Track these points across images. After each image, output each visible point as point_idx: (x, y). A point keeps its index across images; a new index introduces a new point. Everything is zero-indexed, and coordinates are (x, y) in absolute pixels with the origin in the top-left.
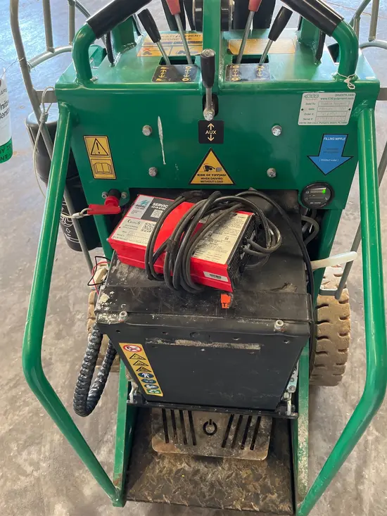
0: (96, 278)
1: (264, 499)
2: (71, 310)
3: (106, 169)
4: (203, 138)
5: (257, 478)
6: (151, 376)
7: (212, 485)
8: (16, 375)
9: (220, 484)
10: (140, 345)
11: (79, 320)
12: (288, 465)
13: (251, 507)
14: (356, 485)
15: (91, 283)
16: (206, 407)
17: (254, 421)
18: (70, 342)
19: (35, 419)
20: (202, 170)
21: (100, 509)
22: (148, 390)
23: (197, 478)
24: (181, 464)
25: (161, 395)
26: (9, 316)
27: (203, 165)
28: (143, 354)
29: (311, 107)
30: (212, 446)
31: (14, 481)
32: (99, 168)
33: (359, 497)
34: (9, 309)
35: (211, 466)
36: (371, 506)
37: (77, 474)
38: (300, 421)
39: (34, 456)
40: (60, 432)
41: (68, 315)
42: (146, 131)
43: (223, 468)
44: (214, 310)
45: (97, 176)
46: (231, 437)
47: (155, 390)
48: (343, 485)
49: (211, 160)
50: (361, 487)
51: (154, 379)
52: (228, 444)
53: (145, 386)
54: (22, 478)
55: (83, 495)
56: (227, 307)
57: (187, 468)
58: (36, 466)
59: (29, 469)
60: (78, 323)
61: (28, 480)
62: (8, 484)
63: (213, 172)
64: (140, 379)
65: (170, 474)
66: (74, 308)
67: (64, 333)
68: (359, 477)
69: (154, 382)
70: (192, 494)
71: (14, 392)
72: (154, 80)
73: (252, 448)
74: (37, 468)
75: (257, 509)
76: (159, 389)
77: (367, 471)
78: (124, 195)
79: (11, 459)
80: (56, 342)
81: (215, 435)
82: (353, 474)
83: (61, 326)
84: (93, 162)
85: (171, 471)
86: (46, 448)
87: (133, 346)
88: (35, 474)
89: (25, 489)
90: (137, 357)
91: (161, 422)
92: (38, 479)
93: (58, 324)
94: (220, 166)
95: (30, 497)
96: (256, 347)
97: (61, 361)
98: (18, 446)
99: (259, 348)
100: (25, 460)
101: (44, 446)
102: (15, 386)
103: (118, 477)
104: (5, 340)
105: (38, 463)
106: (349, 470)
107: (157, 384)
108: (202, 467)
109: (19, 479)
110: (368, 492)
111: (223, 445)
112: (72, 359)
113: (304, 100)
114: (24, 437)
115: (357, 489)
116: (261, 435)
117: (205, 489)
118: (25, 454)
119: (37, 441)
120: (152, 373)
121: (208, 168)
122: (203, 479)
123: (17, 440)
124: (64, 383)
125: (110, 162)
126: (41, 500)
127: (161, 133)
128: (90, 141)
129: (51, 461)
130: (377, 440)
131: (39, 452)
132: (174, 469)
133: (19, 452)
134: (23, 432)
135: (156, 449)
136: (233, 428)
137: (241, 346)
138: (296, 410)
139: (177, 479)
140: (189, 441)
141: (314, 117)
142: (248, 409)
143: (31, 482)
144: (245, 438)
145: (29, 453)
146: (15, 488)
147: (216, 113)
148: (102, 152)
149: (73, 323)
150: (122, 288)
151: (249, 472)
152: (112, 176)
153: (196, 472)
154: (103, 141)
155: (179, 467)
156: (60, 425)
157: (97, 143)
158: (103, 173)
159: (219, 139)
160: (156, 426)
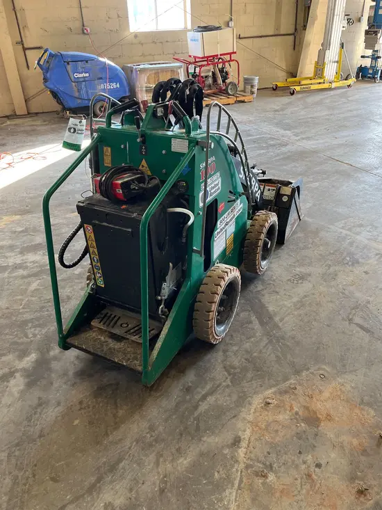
3: (109, 162)
4: (141, 153)
6: (98, 261)
7: (110, 349)
9: (114, 350)
14: (199, 401)
20: (141, 167)
22: (98, 280)
25: (103, 286)
27: (141, 165)
28: (93, 236)
29: (175, 143)
30: (120, 331)
31: (20, 338)
32: (107, 161)
33: (196, 407)
36: (200, 414)
38: (166, 323)
39: (37, 332)
40: (56, 326)
42: (122, 146)
43: (120, 344)
45: (105, 165)
46: (132, 331)
48: (190, 399)
49: (144, 163)
50: (200, 403)
51: (99, 264)
52: (129, 333)
53: (96, 273)
54: (25, 338)
57: (102, 339)
58: (35, 335)
59: (30, 336)
63: (145, 168)
64: (94, 263)
65: (93, 338)
68: (204, 398)
69: (99, 269)
71: (45, 304)
75: (125, 364)
76: (102, 278)
77: (210, 397)
79: (25, 329)
81: (125, 328)
82: (200, 396)
84: (105, 158)
86: (44, 331)
87: (89, 228)
88: (32, 339)
89: (23, 343)
90: (91, 239)
91: (102, 316)
92: (32, 341)
94: (147, 165)
95: (22, 347)
98: (32, 325)
100: (31, 332)
106: (199, 393)
107: (101, 271)
108: (110, 340)
109: (23, 338)
110: (203, 407)
111: (126, 332)
113: (172, 140)
114: (37, 323)
115: (198, 402)
117: (105, 349)
118: (33, 330)
119: (42, 326)
120: (98, 257)
121: (143, 166)
122: (107, 346)
123: (33, 323)
125: (110, 159)
126: (27, 349)
127: (127, 148)
128: (105, 148)
129: (43, 336)
130: (228, 386)
131: (40, 331)
140: (111, 326)
141: (176, 148)
143: (28, 341)
148: (108, 154)
152: (110, 166)
154: (109, 149)
156: (57, 323)
157: (107, 150)
159: (146, 154)
160: (99, 317)
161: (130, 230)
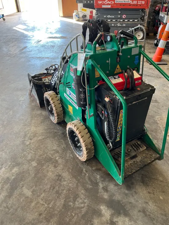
1: (153, 157)
2: (53, 158)
5: (147, 154)
6: (121, 127)
7: (140, 162)
8: (51, 185)
9: (141, 160)
11: (58, 159)
17: (136, 143)
18: (61, 166)
19: (70, 192)
21: (114, 198)
23: (136, 162)
25: (119, 140)
26: (30, 172)
29: (133, 51)
30: (133, 153)
31: (81, 212)
34: (28, 170)
35: (136, 158)
37: (99, 195)
39: (81, 201)
41: (53, 160)
43: (139, 157)
45: (96, 77)
46: (135, 149)
53: (117, 135)
54: (83, 209)
55: (105, 199)
57: (131, 162)
59: (82, 205)
60: (59, 160)
61: (85, 208)
62: (79, 215)
63: (118, 69)
66: (53, 157)
67: (57, 165)
69: (120, 131)
70: (138, 166)
71: (55, 190)
73: (141, 148)
74: (85, 203)
75: (153, 159)
76: (120, 135)
79: (73, 208)
80: (56, 169)
81: (132, 151)
83: (54, 164)
84: (96, 73)
88: (86, 205)
89: (87, 211)
90: (122, 117)
92: (88, 206)
93: (52, 164)
95: (90, 212)
97: (63, 172)
98: (72, 202)
100: (79, 204)
101: (81, 196)
102: (54, 188)
103: (119, 173)
104: (36, 179)
105: (84, 202)
108: (134, 160)
109: (82, 210)
111: (136, 151)
112: (66, 170)
114: (71, 199)
116: (140, 145)
117: (140, 163)
118: (76, 203)
119: (77, 197)
123: (70, 201)
124: (70, 177)
126: (95, 210)
127: (110, 62)
129: (87, 198)
131: (81, 199)
132: (129, 164)
133: (74, 203)
134: (70, 198)
139: (132, 166)
143: (86, 208)
144: (138, 147)
145: (78, 201)
146: (83, 214)
149: (57, 161)
151: (145, 154)
152: (99, 76)
153: (134, 162)
161: (146, 98)
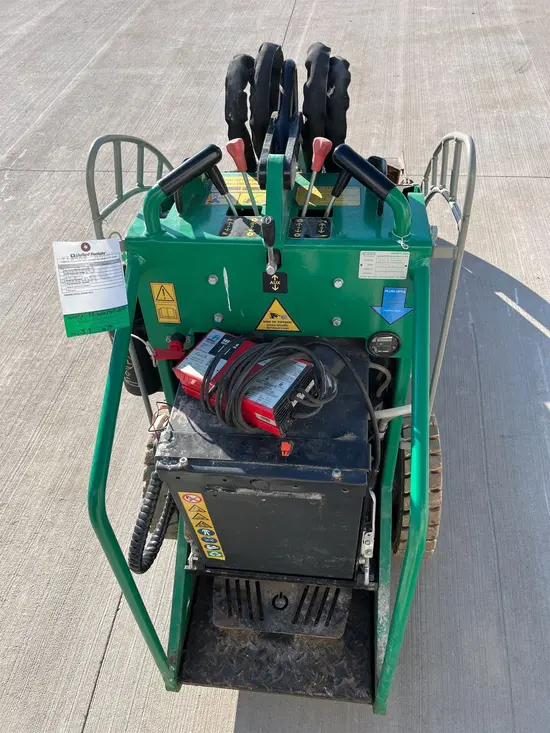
0: (156, 424)
1: (339, 682)
3: (171, 313)
4: (268, 288)
5: (332, 660)
6: (212, 533)
7: (280, 668)
9: (290, 665)
10: (200, 495)
12: (368, 645)
13: (324, 692)
15: (152, 429)
16: (275, 575)
17: (331, 595)
20: (267, 317)
22: (209, 552)
23: (263, 658)
24: (246, 642)
25: (223, 558)
27: (268, 313)
28: (202, 505)
29: (369, 262)
30: (281, 621)
32: (164, 312)
35: (279, 645)
38: (380, 592)
42: (212, 280)
43: (293, 648)
44: (273, 457)
45: (161, 320)
46: (303, 612)
47: (215, 553)
49: (276, 307)
51: (215, 536)
52: (300, 620)
53: (206, 546)
56: (287, 455)
57: (252, 647)
63: (279, 319)
64: (200, 536)
65: (232, 653)
69: (215, 541)
70: (256, 676)
72: (221, 235)
73: (327, 624)
76: (221, 550)
78: (188, 338)
81: (286, 610)
84: (158, 307)
85: (234, 649)
87: (193, 496)
90: (197, 509)
91: (224, 595)
94: (285, 314)
96: (318, 497)
99: (320, 498)
103: (173, 655)
107: (218, 544)
108: (269, 646)
111: (295, 621)
113: (362, 256)
116: (338, 610)
117: (272, 671)
120: (213, 529)
121: (273, 315)
122: (270, 660)
125: (175, 308)
127: (226, 282)
128: (156, 287)
132: (238, 648)
135: (217, 624)
136: (307, 602)
137: (302, 496)
138: (376, 578)
139: (240, 660)
140: (256, 615)
141: (373, 272)
142: (323, 578)
144: (320, 613)
147: (279, 266)
148: (168, 298)
150: (183, 435)
152: (177, 321)
153: (263, 652)
154: (169, 288)
155: (243, 646)
157: (163, 290)
158: (169, 317)
159: (283, 289)
160: (219, 599)
